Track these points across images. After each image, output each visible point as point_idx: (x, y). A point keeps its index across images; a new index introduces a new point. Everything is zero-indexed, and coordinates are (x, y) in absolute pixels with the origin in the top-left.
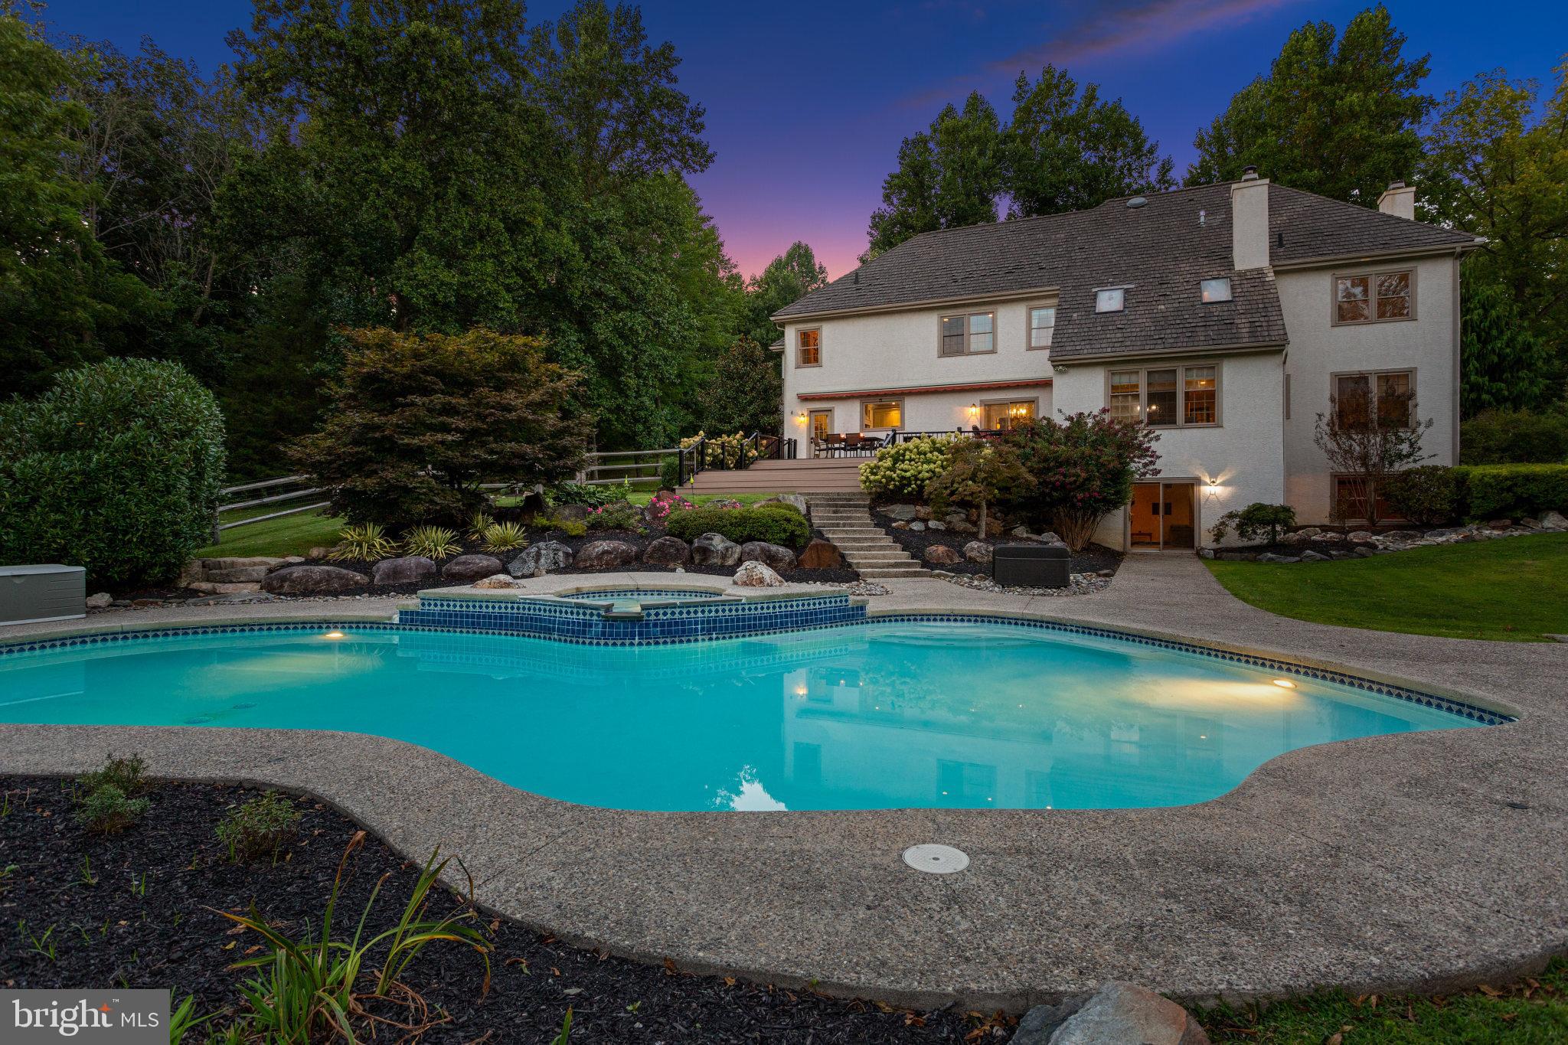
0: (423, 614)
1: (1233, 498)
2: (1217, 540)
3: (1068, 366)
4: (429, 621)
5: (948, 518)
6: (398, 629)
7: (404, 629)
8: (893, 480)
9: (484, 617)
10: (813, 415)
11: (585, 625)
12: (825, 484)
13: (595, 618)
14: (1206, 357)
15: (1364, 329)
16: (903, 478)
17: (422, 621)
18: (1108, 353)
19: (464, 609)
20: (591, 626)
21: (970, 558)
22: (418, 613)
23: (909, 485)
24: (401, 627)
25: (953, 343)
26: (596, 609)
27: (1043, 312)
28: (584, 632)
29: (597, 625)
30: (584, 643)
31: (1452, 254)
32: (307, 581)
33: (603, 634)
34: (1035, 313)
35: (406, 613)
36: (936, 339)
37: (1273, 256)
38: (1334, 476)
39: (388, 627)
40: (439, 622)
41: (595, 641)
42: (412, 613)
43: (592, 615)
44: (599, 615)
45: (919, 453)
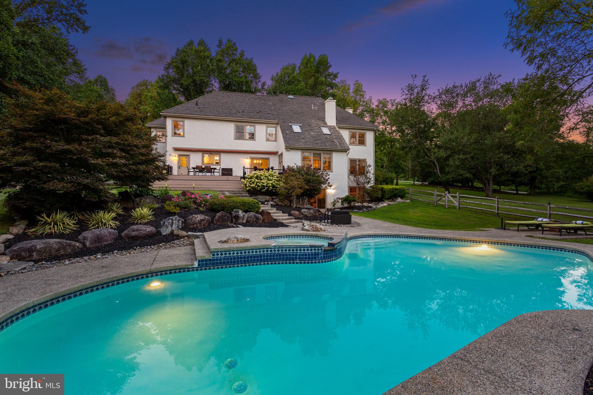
0: (214, 260)
1: (335, 194)
2: (334, 206)
3: (291, 149)
4: (217, 263)
5: (274, 200)
6: (197, 270)
7: (201, 270)
8: (260, 186)
9: (251, 257)
10: (180, 156)
11: (315, 254)
12: (218, 187)
13: (320, 251)
14: (329, 150)
15: (355, 147)
16: (262, 186)
17: (213, 264)
18: (303, 146)
19: (239, 254)
20: (318, 255)
21: (305, 215)
22: (210, 260)
23: (264, 188)
24: (199, 269)
25: (240, 135)
26: (320, 247)
27: (271, 129)
28: (315, 258)
29: (321, 254)
30: (315, 262)
31: (373, 130)
32: (50, 250)
33: (324, 257)
34: (269, 129)
35: (203, 261)
36: (233, 133)
37: (337, 123)
38: (349, 187)
39: (191, 270)
40: (224, 263)
41: (321, 261)
42: (206, 260)
43: (318, 250)
44: (322, 250)
45: (266, 177)
